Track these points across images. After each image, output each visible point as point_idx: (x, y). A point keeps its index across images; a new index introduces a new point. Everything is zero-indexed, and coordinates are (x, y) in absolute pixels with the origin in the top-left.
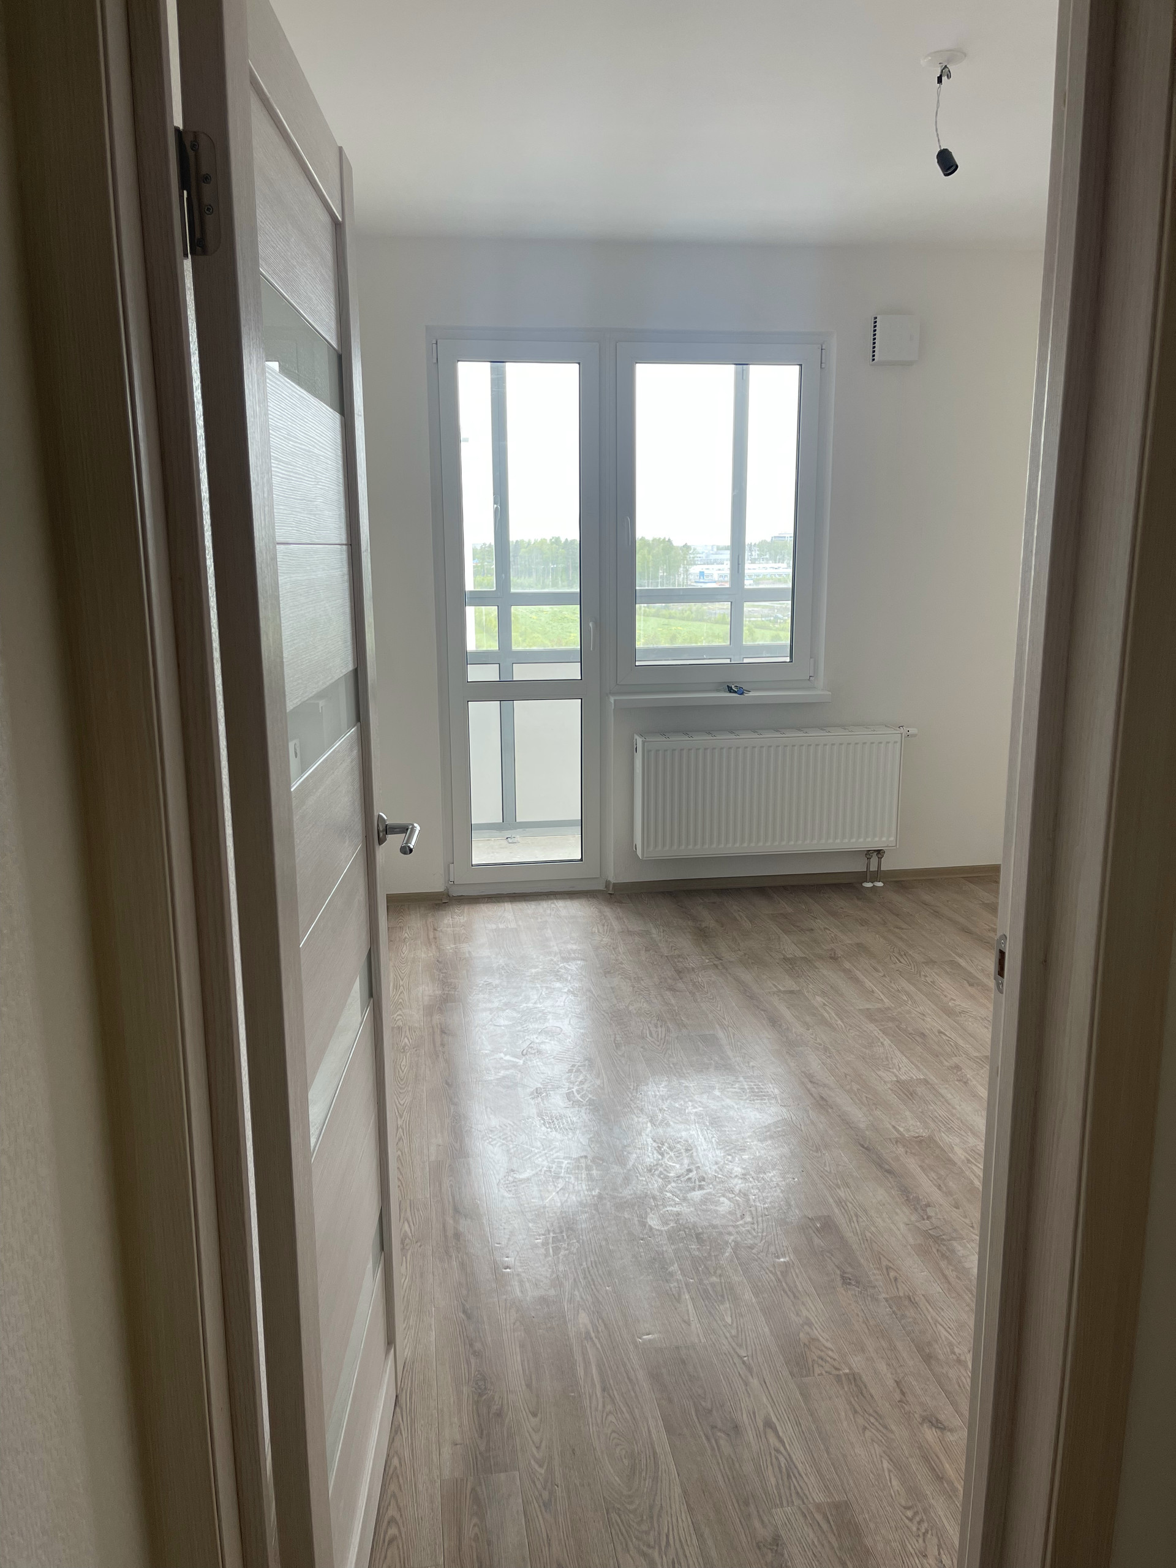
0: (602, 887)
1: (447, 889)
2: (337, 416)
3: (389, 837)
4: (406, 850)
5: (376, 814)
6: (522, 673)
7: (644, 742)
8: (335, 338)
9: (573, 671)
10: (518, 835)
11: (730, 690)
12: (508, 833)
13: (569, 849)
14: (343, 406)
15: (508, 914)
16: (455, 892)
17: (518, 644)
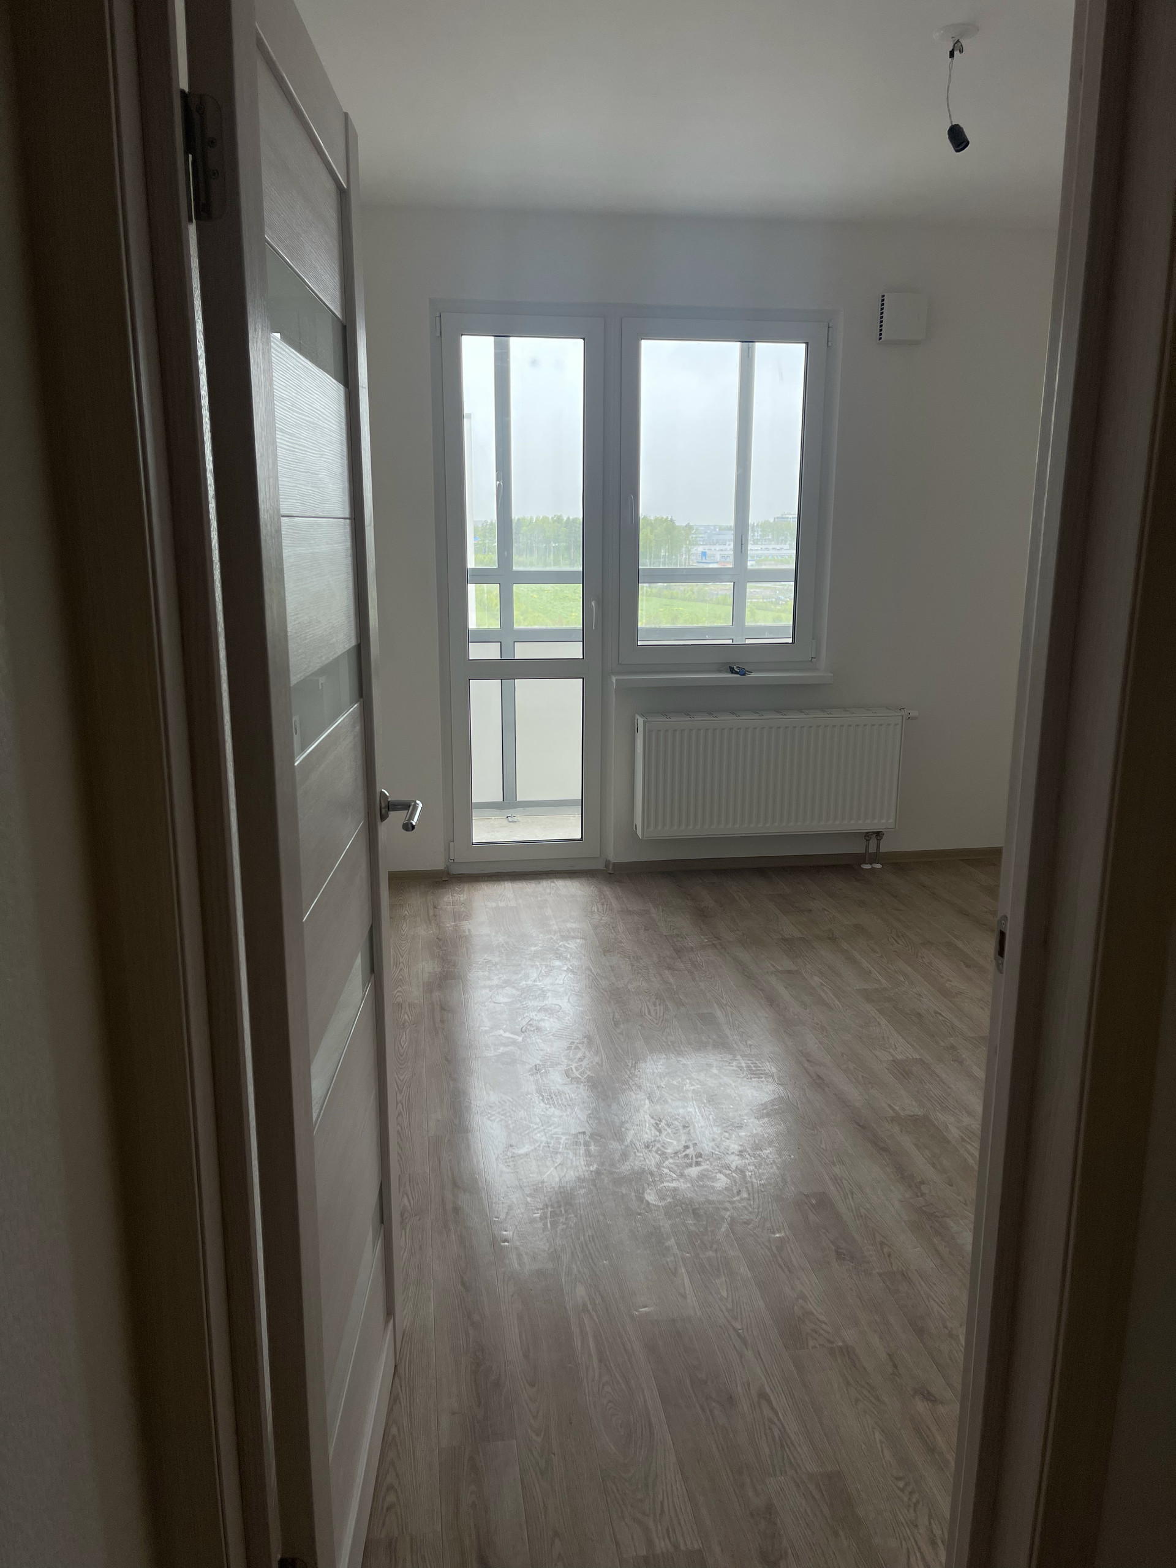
0: (601, 867)
1: (447, 867)
2: (341, 388)
3: (392, 814)
4: (408, 827)
5: (378, 790)
6: (524, 651)
7: (645, 723)
8: (339, 307)
9: (575, 651)
10: (519, 815)
11: (732, 671)
12: (508, 812)
13: (569, 828)
14: (347, 378)
15: (508, 893)
16: (455, 870)
17: (520, 622)
